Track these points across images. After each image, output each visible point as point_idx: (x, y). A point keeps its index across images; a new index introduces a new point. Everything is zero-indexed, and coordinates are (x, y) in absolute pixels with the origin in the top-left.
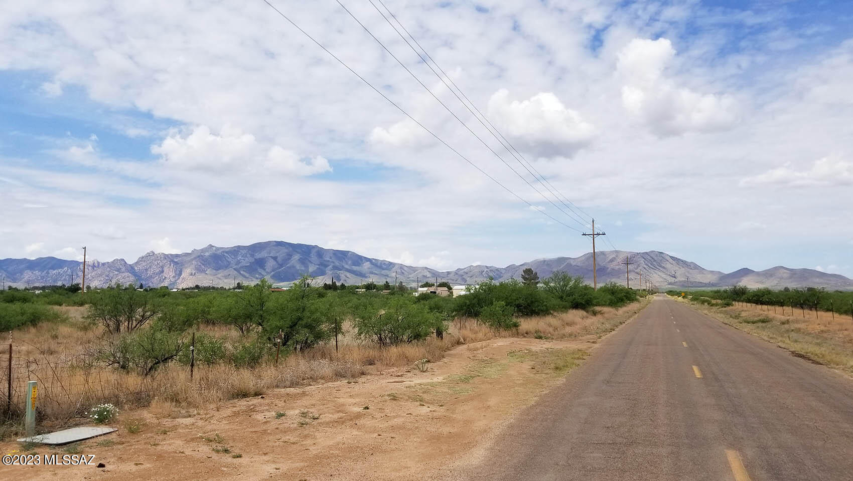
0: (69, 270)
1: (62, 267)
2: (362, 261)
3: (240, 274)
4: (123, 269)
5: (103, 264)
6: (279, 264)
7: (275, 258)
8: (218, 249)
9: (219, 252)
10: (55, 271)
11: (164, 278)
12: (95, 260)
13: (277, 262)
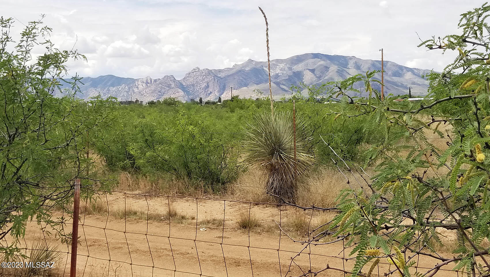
0: (127, 87)
1: (119, 84)
2: (402, 70)
3: (280, 88)
4: (173, 86)
5: (155, 81)
6: (317, 77)
7: (313, 71)
8: (257, 63)
9: (258, 66)
10: (114, 88)
11: (209, 92)
12: (148, 77)
13: (315, 75)
